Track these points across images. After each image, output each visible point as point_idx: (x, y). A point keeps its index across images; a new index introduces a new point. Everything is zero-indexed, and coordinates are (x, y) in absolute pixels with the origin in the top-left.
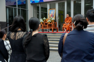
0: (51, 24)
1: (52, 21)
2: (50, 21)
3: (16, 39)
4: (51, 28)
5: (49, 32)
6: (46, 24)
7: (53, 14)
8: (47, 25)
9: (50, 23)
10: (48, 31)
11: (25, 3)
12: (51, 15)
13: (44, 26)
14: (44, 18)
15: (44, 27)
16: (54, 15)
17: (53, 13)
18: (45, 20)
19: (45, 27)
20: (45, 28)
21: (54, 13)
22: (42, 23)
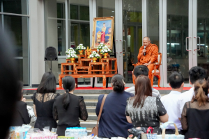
0: (101, 65)
1: (103, 57)
2: (97, 55)
3: (45, 101)
4: (100, 76)
5: (93, 87)
6: (86, 63)
8: (89, 68)
9: (98, 60)
10: (91, 85)
12: (99, 36)
13: (79, 70)
14: (81, 46)
15: (79, 73)
16: (110, 36)
17: (107, 30)
18: (83, 51)
19: (82, 73)
20: (81, 76)
21: (111, 31)
22: (73, 59)
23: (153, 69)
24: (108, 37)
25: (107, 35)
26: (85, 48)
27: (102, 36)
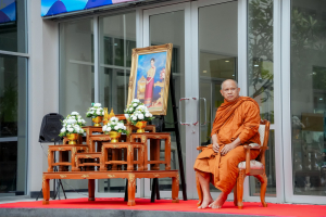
1: (135, 129)
2: (121, 125)
7: (155, 80)
8: (102, 156)
11: (12, 16)
12: (142, 87)
16: (164, 86)
17: (157, 73)
21: (165, 75)
22: (73, 137)
23: (243, 159)
24: (159, 89)
25: (158, 84)
26: (105, 113)
27: (147, 86)
